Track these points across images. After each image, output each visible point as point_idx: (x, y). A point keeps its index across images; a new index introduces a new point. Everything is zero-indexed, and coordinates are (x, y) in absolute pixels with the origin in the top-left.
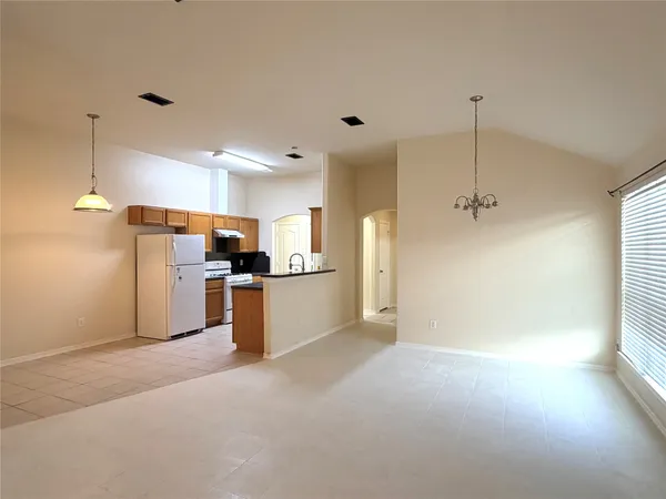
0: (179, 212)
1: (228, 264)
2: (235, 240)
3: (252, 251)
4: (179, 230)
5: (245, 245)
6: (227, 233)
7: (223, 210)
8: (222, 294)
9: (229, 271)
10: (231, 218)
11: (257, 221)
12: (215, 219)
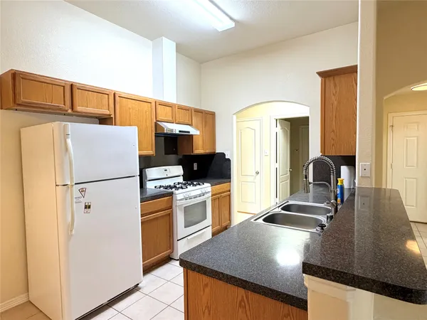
0: (100, 92)
1: (178, 170)
2: (188, 138)
3: (208, 151)
4: (104, 120)
5: (200, 143)
6: (176, 128)
7: (171, 96)
8: (170, 218)
9: (181, 180)
10: (181, 108)
11: (213, 114)
12: (159, 107)
